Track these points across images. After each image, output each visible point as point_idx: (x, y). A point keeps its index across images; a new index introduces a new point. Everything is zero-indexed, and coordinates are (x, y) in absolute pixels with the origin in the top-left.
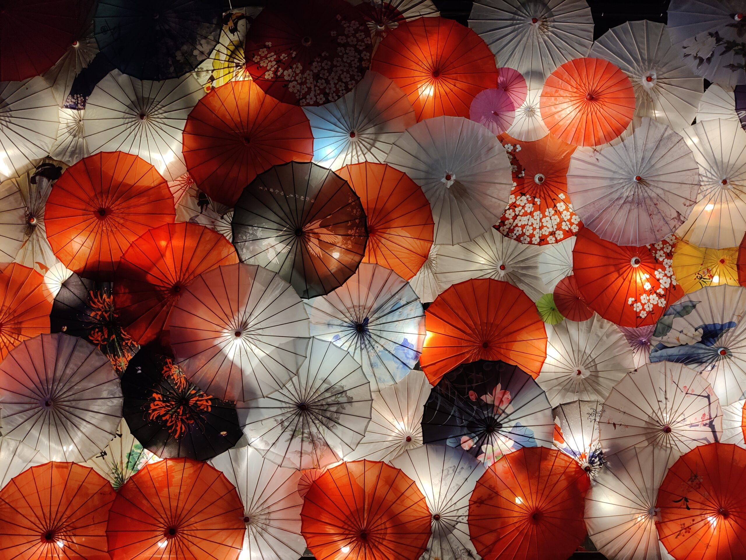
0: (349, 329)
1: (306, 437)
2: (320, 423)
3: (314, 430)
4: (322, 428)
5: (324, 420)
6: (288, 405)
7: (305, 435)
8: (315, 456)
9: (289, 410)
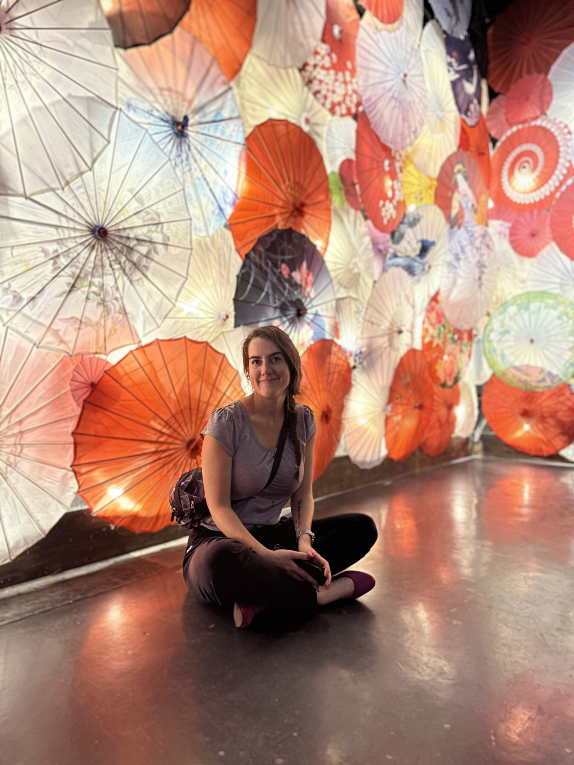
0: (163, 123)
1: (94, 293)
2: (121, 271)
3: (109, 281)
4: (122, 280)
5: (128, 265)
6: (71, 225)
7: (94, 289)
8: (101, 331)
9: (73, 234)
